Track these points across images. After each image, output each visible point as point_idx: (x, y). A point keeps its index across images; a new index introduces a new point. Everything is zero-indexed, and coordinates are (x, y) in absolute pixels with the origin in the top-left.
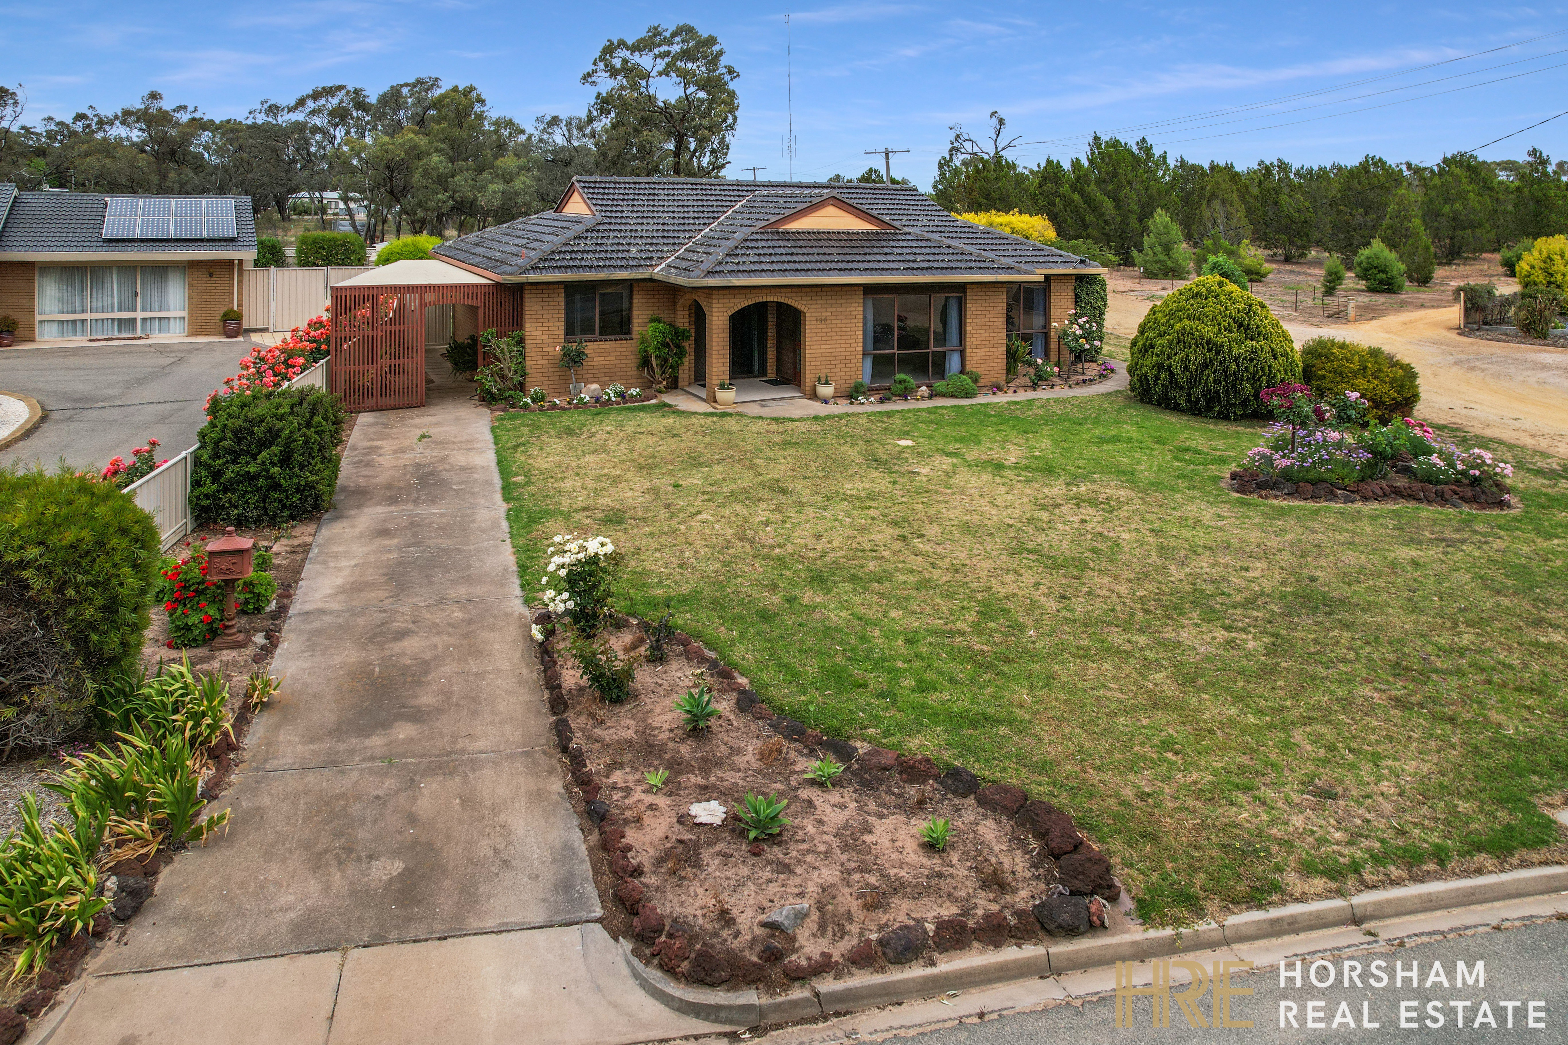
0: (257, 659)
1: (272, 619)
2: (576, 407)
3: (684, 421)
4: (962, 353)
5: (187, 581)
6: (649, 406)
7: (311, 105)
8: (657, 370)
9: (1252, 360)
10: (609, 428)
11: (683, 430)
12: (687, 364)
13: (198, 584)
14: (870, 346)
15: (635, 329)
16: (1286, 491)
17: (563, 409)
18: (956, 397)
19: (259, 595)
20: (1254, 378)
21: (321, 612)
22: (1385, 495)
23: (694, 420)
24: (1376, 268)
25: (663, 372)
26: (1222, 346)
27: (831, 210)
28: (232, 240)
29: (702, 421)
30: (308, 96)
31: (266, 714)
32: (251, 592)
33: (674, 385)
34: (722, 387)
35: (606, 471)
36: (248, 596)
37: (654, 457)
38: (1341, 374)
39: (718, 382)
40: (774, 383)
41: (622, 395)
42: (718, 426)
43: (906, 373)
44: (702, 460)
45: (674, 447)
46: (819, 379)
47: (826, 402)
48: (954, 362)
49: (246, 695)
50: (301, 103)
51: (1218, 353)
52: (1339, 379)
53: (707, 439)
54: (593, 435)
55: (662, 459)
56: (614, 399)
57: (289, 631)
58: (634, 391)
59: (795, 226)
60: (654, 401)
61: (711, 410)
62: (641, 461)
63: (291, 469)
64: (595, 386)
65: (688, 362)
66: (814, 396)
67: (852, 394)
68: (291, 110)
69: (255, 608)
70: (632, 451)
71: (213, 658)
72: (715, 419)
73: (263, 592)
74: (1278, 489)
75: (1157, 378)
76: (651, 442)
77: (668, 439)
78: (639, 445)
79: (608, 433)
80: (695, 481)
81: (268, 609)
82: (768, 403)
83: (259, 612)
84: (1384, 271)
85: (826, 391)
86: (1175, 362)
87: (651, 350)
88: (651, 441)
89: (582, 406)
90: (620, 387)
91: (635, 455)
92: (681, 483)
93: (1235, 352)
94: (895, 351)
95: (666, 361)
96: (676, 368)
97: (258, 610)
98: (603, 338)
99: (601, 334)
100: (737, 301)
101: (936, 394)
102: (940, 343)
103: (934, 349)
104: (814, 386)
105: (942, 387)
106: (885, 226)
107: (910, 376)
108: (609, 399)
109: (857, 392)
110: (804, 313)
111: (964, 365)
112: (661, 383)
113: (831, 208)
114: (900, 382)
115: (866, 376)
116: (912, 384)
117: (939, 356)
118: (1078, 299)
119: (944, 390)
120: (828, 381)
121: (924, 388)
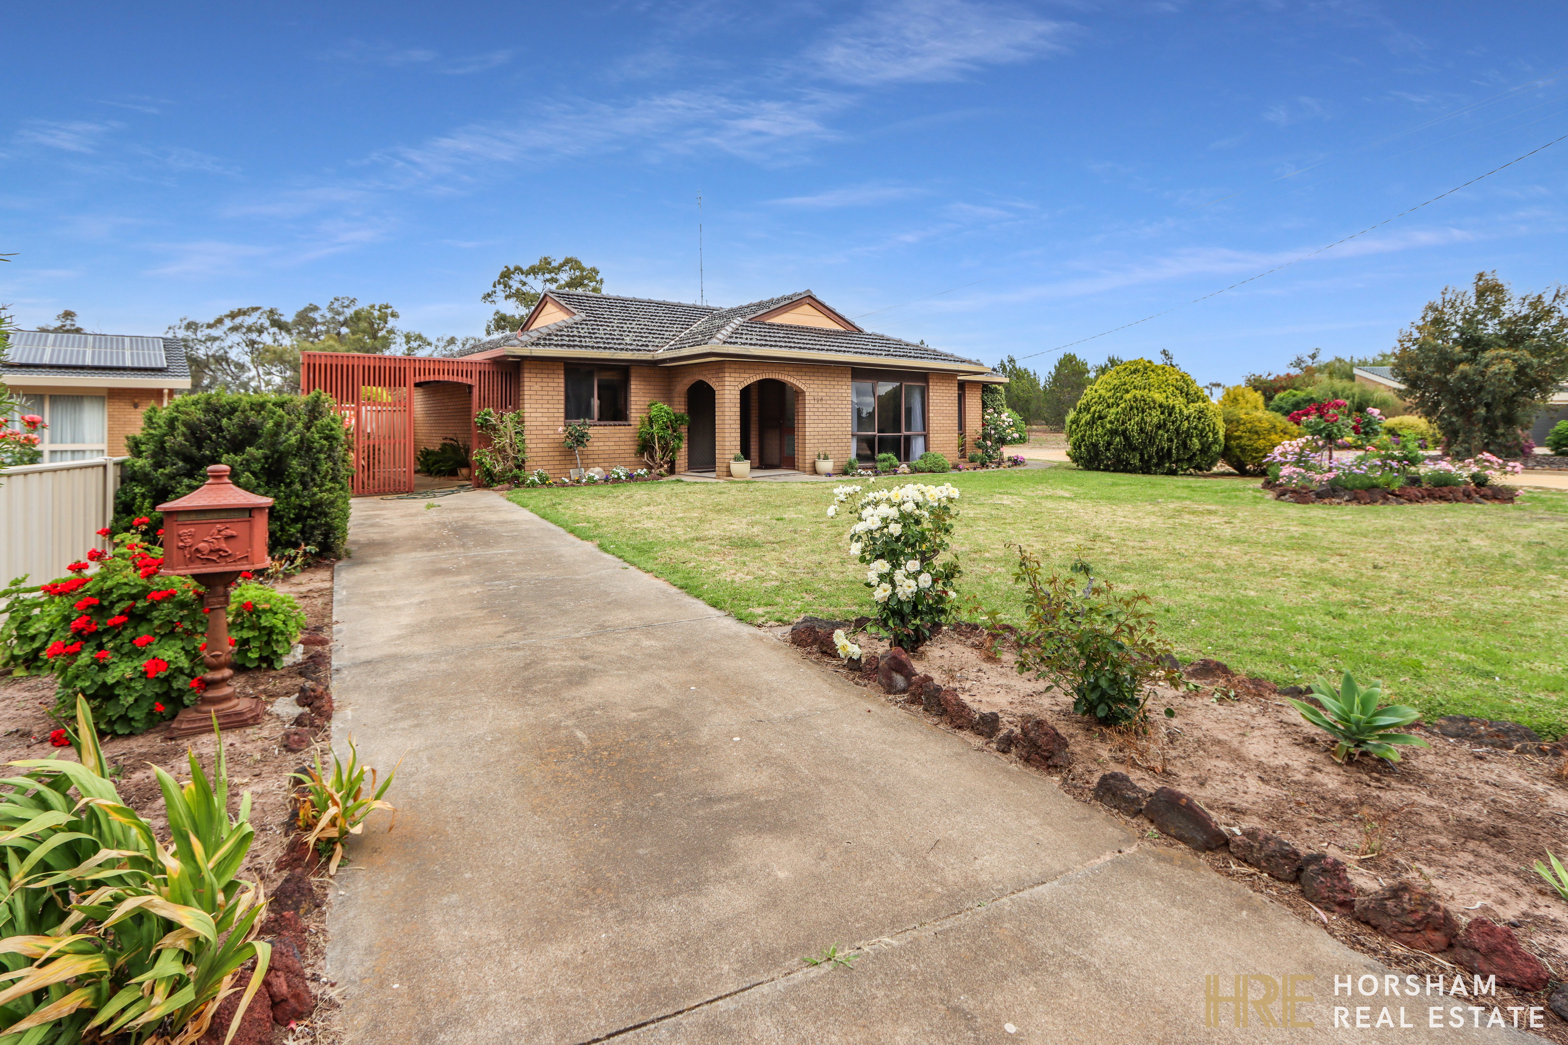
0: (291, 745)
1: (301, 674)
2: (586, 485)
3: (716, 486)
4: (926, 438)
5: (102, 594)
6: (659, 483)
8: (659, 455)
9: (1199, 419)
12: (683, 450)
13: (134, 597)
14: (855, 429)
15: (632, 415)
16: (1346, 498)
17: (573, 485)
18: (934, 472)
19: (271, 631)
20: (1202, 435)
21: (396, 659)
22: (1423, 497)
26: (1174, 407)
27: (807, 308)
28: (160, 370)
30: (227, 316)
31: (360, 869)
32: (252, 628)
33: (672, 471)
34: (736, 459)
36: (246, 634)
38: (1257, 433)
39: (730, 457)
41: (631, 475)
43: (886, 452)
46: (819, 456)
47: (829, 475)
48: (918, 446)
49: (291, 825)
50: (220, 321)
51: (1170, 415)
52: (1256, 437)
56: (623, 477)
57: (346, 690)
58: (640, 472)
59: (777, 320)
60: (663, 480)
63: (288, 485)
64: (598, 469)
66: (815, 472)
67: (845, 471)
68: (210, 326)
69: (261, 659)
71: (177, 753)
73: (280, 625)
74: (1338, 497)
75: (1109, 444)
81: (287, 661)
82: (777, 477)
83: (271, 666)
85: (826, 466)
86: (1132, 426)
87: (654, 431)
89: (592, 484)
90: (628, 469)
93: (1186, 412)
94: (876, 433)
96: (676, 450)
97: (269, 661)
98: (603, 423)
99: (599, 420)
100: (747, 376)
101: (915, 470)
102: (909, 427)
103: (904, 433)
104: (814, 463)
105: (921, 464)
106: (851, 328)
107: (890, 455)
108: (619, 478)
109: (852, 468)
110: (804, 392)
111: (927, 449)
112: (661, 466)
113: (807, 307)
114: (884, 460)
115: (853, 456)
116: (895, 461)
117: (908, 439)
118: (984, 405)
119: (924, 466)
120: (826, 458)
121: (904, 466)
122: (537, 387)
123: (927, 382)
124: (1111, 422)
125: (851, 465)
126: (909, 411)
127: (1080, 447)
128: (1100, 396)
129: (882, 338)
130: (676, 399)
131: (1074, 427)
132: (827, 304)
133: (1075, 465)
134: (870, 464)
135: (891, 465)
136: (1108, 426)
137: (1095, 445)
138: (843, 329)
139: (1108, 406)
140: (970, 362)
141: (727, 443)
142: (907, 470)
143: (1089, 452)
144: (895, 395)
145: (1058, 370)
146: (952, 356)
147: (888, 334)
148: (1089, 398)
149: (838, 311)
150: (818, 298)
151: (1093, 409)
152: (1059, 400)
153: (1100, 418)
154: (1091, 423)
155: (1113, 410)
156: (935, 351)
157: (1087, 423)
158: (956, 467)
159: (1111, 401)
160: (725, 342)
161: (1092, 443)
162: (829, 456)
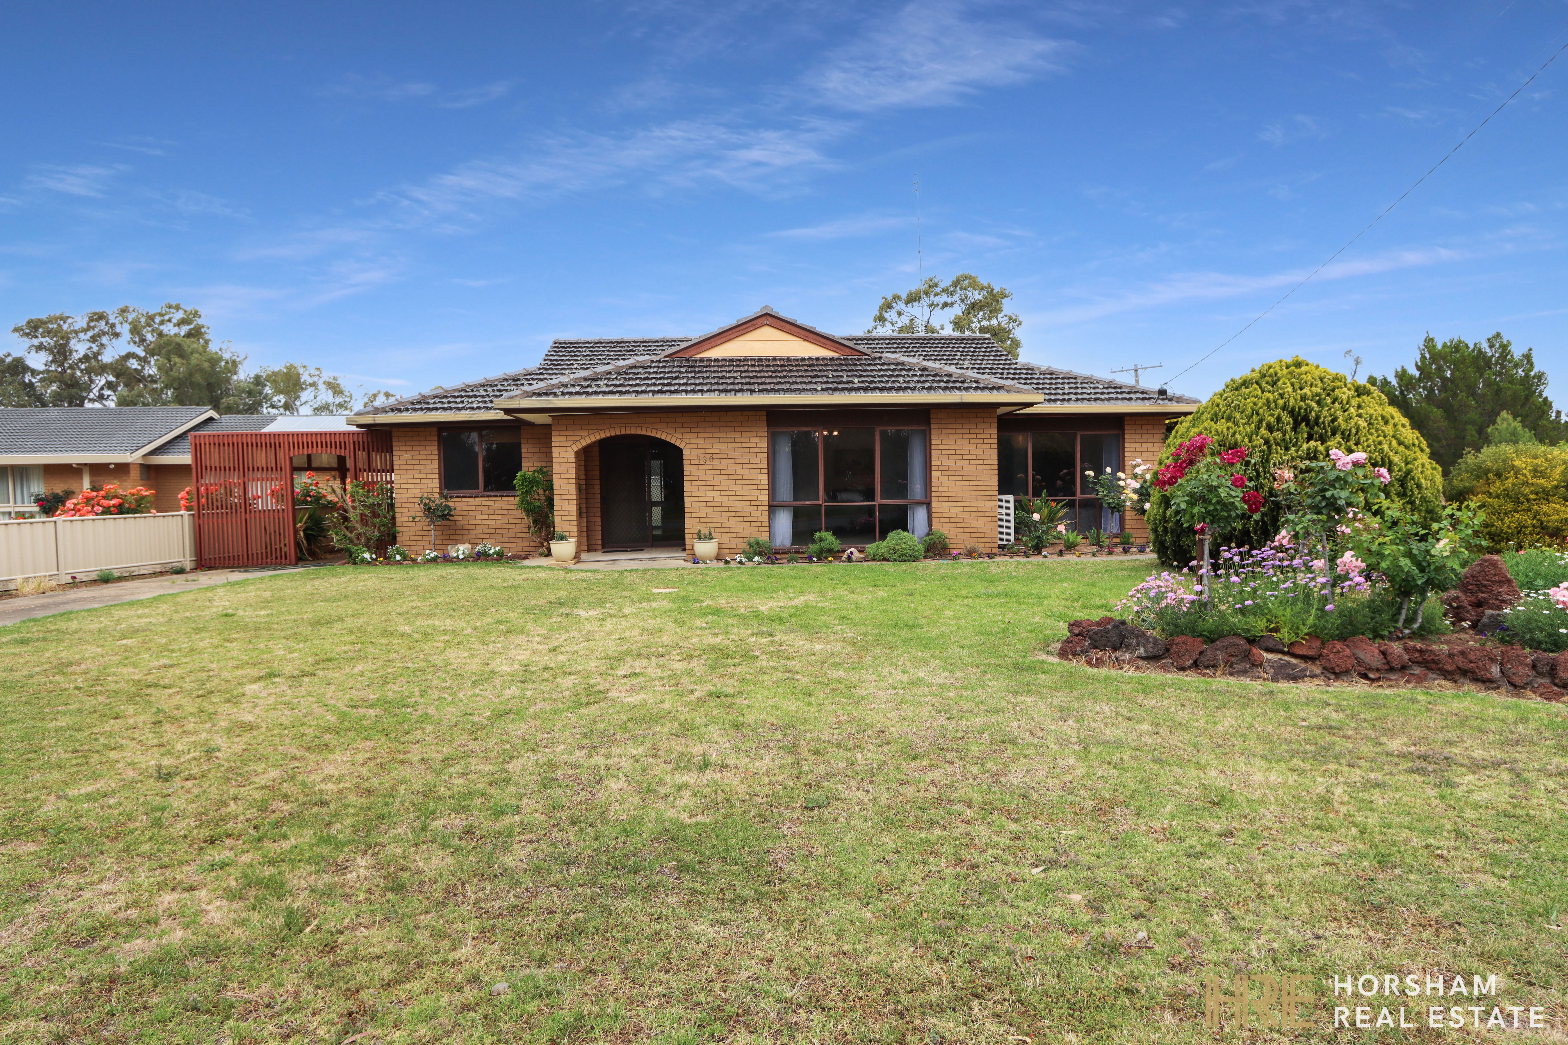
4: (929, 508)
18: (887, 560)
27: (767, 332)
46: (700, 535)
48: (918, 521)
59: (716, 353)
64: (465, 546)
85: (705, 549)
94: (821, 502)
98: (487, 493)
99: (484, 490)
100: (585, 433)
110: (680, 450)
113: (765, 330)
114: (816, 541)
121: (853, 550)
123: (929, 424)
162: (714, 535)
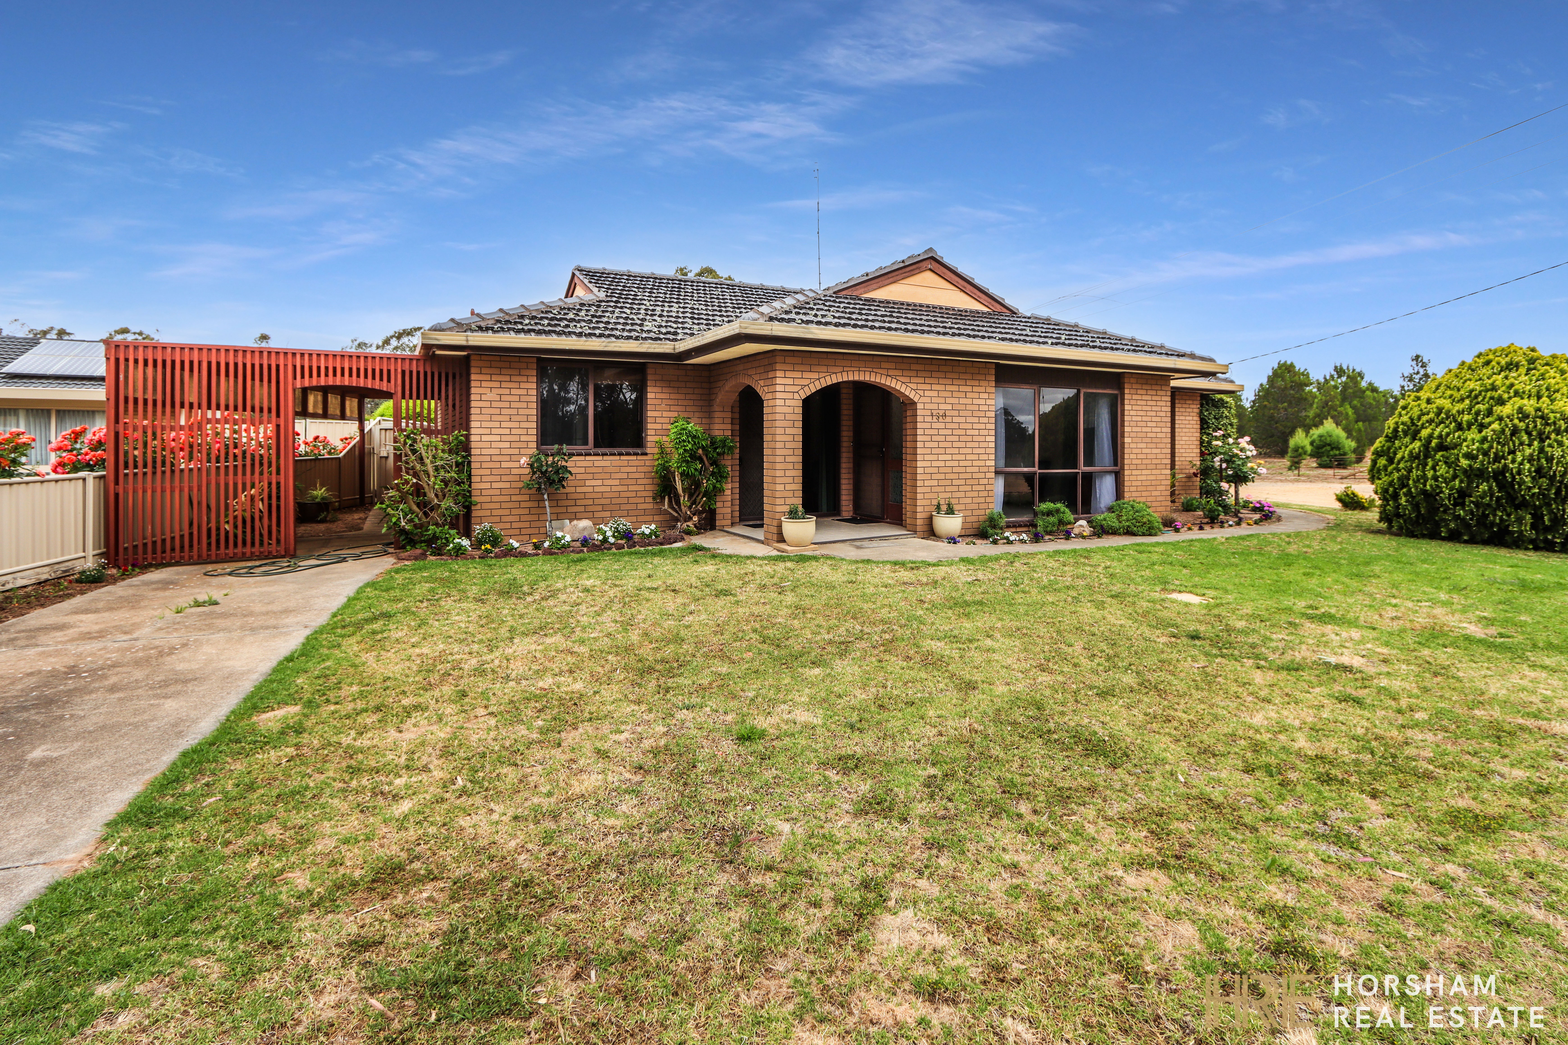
2: (549, 552)
3: (736, 570)
4: (1118, 476)
6: (671, 550)
7: (394, 342)
8: (684, 500)
10: (589, 583)
11: (736, 583)
12: (728, 492)
14: (1002, 462)
15: (649, 438)
17: (524, 555)
18: (1134, 534)
23: (750, 567)
24: (1329, 445)
25: (694, 503)
27: (928, 277)
29: (768, 569)
33: (709, 523)
34: (793, 514)
35: (547, 682)
37: (679, 640)
39: (786, 509)
40: (854, 521)
41: (628, 536)
42: (799, 574)
43: (1054, 502)
44: (795, 645)
45: (722, 616)
46: (938, 507)
47: (953, 540)
50: (387, 342)
53: (790, 598)
54: (554, 594)
55: (699, 644)
56: (612, 540)
58: (646, 529)
59: (881, 294)
60: (679, 545)
61: (775, 553)
62: (646, 651)
64: (585, 523)
65: (730, 490)
66: (931, 533)
67: (985, 531)
70: (627, 625)
72: (789, 564)
76: (671, 607)
77: (709, 600)
78: (645, 613)
79: (586, 590)
80: (802, 716)
82: (866, 543)
84: (1338, 449)
85: (950, 523)
86: (1517, 463)
87: (673, 464)
88: (672, 604)
89: (559, 549)
90: (625, 523)
91: (634, 637)
92: (762, 723)
94: (1036, 469)
95: (698, 484)
96: (714, 493)
98: (600, 451)
99: (596, 446)
100: (815, 376)
101: (1101, 531)
102: (1090, 460)
103: (1083, 468)
104: (931, 518)
105: (1111, 520)
106: (999, 308)
107: (1059, 505)
108: (605, 540)
109: (994, 527)
110: (914, 403)
111: (1119, 493)
112: (690, 518)
113: (928, 275)
114: (1049, 513)
115: (996, 506)
116: (1069, 516)
117: (1089, 479)
118: (1204, 425)
119: (1116, 524)
120: (950, 511)
121: (1083, 523)
122: (492, 396)
123: (1121, 389)
124: (1469, 456)
125: (992, 522)
126: (1090, 434)
127: (1395, 497)
128: (1440, 410)
129: (1047, 321)
130: (717, 415)
131: (1382, 462)
132: (961, 270)
133: (1383, 525)
134: (1025, 518)
135: (1061, 522)
136: (1464, 463)
137: (1430, 497)
138: (986, 309)
139: (1459, 427)
140: (1192, 356)
141: (780, 487)
142: (1087, 531)
143: (1416, 507)
144: (1068, 409)
145: (1271, 380)
146: (1162, 347)
147: (1057, 316)
148: (1416, 412)
149: (978, 281)
150: (948, 260)
151: (1424, 433)
152: (1272, 418)
153: (1441, 447)
154: (1423, 457)
155: (1473, 434)
156: (1133, 340)
157: (1413, 457)
158: (1169, 523)
159: (1466, 417)
160: (771, 319)
161: (1424, 492)
162: (956, 507)
